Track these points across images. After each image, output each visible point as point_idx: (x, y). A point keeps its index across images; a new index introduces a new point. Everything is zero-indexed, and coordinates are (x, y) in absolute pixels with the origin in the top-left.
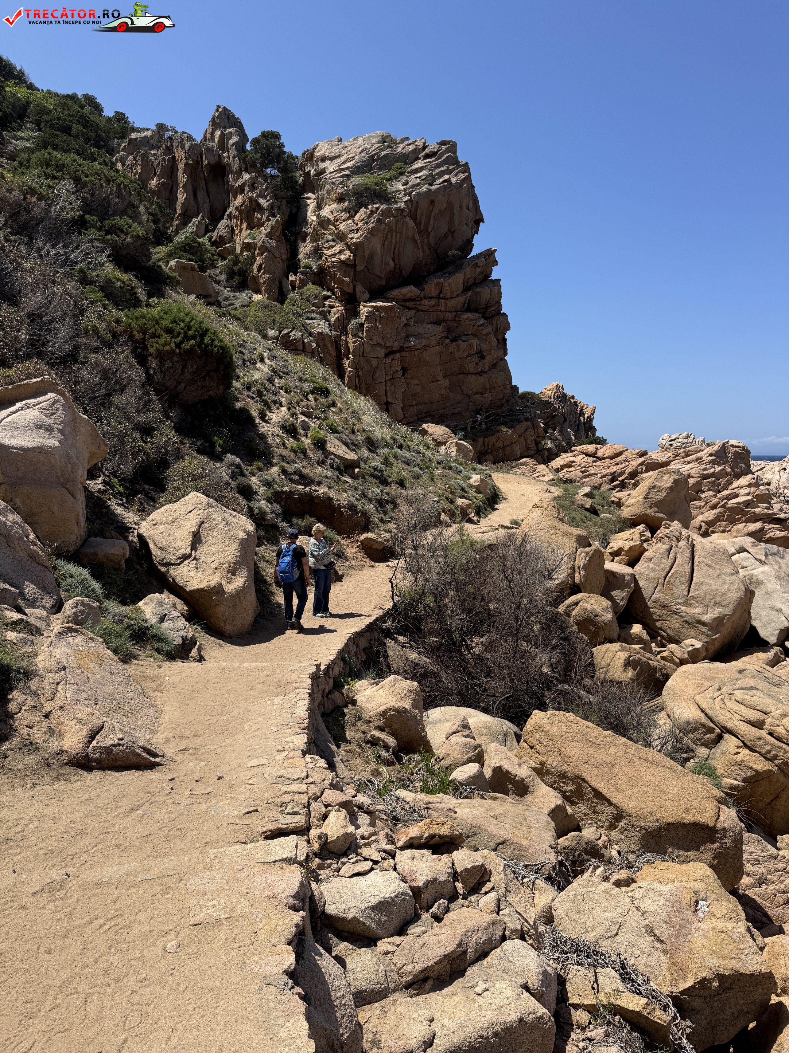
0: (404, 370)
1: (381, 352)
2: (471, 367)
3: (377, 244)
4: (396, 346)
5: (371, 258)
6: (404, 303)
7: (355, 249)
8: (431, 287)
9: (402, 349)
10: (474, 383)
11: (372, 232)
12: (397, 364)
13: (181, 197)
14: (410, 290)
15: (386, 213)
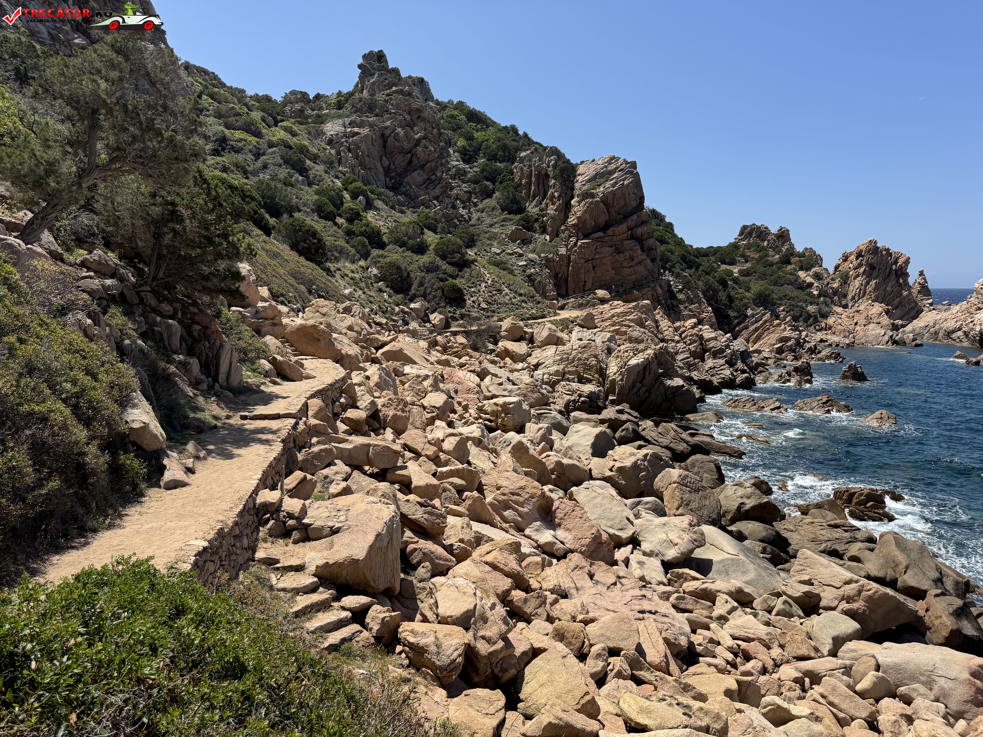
0: (594, 268)
1: (583, 261)
2: (626, 265)
3: (587, 216)
4: (590, 258)
5: (585, 221)
6: (597, 240)
7: (578, 218)
8: (610, 232)
9: (593, 259)
10: (628, 271)
11: (585, 212)
12: (590, 265)
13: (533, 188)
14: (600, 234)
15: (591, 203)
